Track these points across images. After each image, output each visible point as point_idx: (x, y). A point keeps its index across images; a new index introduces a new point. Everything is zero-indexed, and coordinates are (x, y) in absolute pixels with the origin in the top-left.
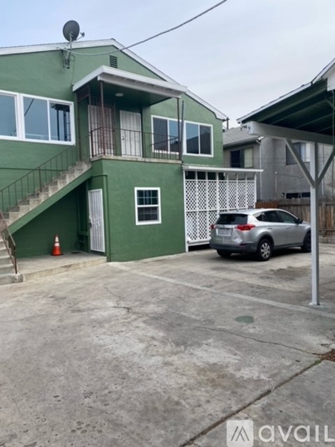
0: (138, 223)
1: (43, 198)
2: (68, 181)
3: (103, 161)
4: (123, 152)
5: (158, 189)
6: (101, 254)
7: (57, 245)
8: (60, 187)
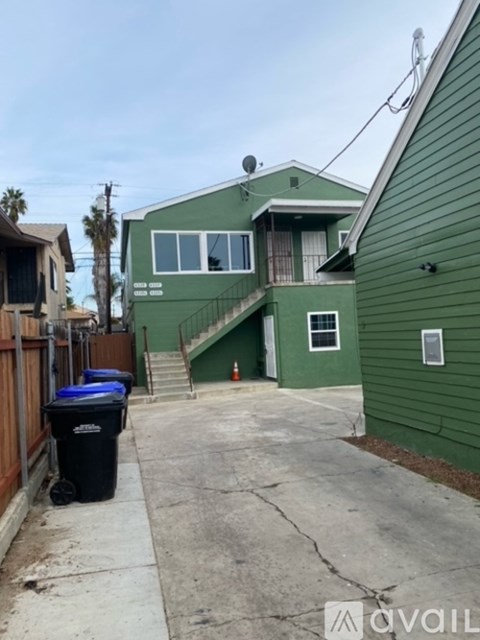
0: (312, 349)
1: (220, 326)
2: (243, 309)
3: (274, 290)
4: (305, 278)
5: (336, 313)
6: (272, 379)
7: (236, 370)
8: (235, 315)
